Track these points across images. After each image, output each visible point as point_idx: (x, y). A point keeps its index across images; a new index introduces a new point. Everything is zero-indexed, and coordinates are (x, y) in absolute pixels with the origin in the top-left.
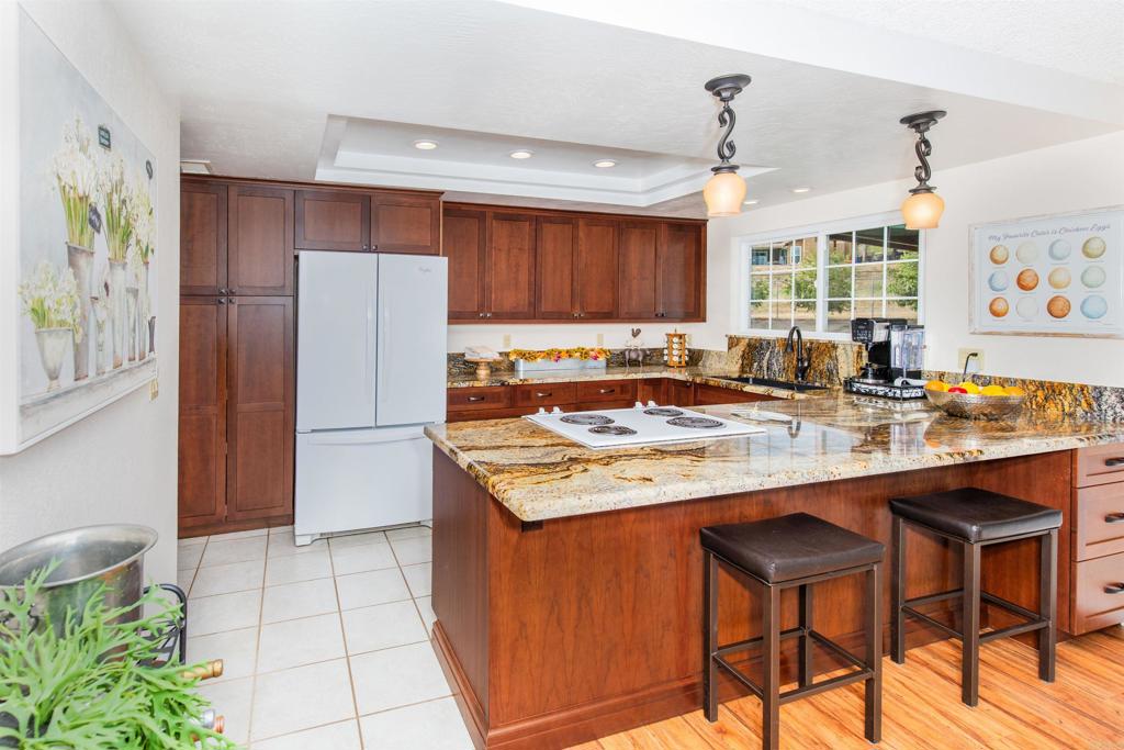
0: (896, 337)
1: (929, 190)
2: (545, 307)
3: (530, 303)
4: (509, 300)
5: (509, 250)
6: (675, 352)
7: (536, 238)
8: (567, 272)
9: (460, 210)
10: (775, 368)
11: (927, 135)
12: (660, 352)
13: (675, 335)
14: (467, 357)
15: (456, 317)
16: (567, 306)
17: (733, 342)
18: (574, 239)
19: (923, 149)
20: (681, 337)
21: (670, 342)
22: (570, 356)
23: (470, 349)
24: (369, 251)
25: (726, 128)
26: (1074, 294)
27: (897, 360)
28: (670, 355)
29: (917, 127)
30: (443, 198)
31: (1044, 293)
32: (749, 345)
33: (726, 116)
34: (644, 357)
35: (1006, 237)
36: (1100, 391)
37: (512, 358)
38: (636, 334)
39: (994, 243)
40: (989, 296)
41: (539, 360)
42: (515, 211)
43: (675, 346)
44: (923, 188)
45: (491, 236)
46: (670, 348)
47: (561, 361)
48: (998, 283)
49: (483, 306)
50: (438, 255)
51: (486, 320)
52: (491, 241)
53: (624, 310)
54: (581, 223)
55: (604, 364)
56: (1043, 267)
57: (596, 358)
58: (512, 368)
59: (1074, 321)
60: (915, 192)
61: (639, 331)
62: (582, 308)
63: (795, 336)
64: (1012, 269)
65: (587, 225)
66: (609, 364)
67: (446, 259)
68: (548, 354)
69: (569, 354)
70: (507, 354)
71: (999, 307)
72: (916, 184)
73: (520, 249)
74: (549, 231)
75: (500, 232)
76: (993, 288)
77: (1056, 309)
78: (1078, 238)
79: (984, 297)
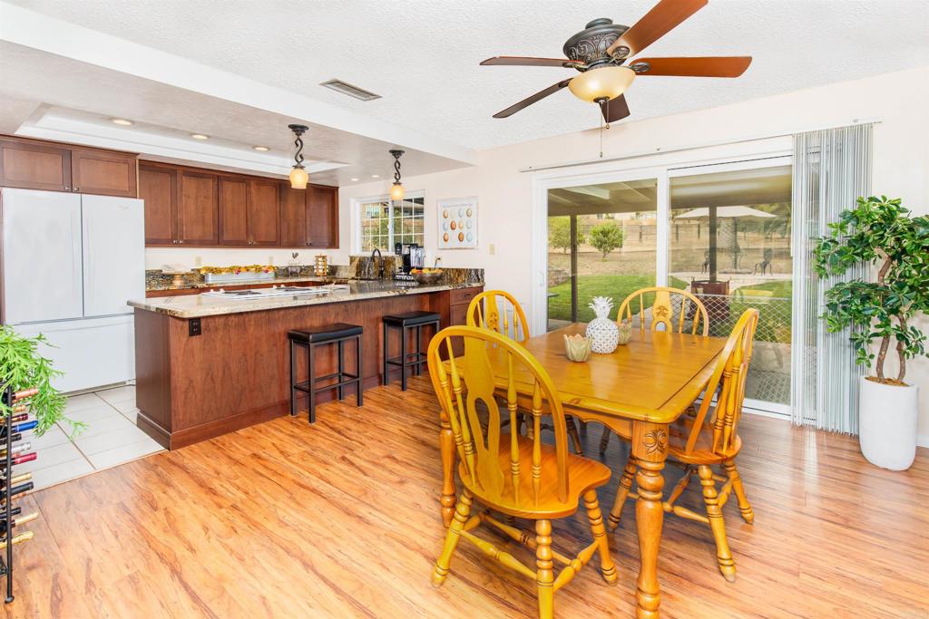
0: (413, 252)
1: (400, 184)
2: (227, 237)
3: (214, 235)
4: (197, 233)
5: (197, 198)
6: (320, 267)
7: (218, 190)
8: (243, 214)
9: (153, 166)
10: (371, 272)
11: (399, 160)
12: (311, 268)
13: (320, 257)
14: (164, 272)
15: (151, 242)
16: (243, 237)
17: (352, 259)
18: (248, 193)
19: (397, 166)
20: (324, 257)
21: (317, 261)
22: (248, 270)
23: (166, 266)
24: (72, 191)
25: (299, 147)
26: (465, 231)
27: (414, 263)
28: (318, 269)
29: (395, 155)
30: (139, 157)
31: (458, 231)
32: (360, 261)
33: (299, 142)
34: (301, 271)
35: (448, 206)
36: (470, 270)
37: (203, 272)
38: (295, 256)
39: (444, 209)
41: (224, 273)
42: (201, 171)
43: (320, 263)
44: (398, 183)
45: (182, 186)
46: (317, 265)
47: (240, 274)
48: (446, 227)
49: (176, 235)
50: (136, 198)
51: (178, 245)
52: (182, 190)
53: (285, 240)
54: (252, 183)
55: (273, 275)
56: (457, 220)
57: (267, 271)
58: (203, 278)
59: (465, 243)
60: (395, 184)
61: (297, 254)
62: (255, 240)
63: (377, 254)
64: (449, 220)
65: (257, 184)
66: (276, 276)
67: (143, 201)
68: (231, 270)
69: (247, 269)
70: (199, 270)
71: (446, 237)
72: (395, 181)
73: (205, 197)
74: (228, 187)
75: (189, 186)
76: (444, 229)
77: (461, 239)
78: (465, 208)
79: (442, 233)
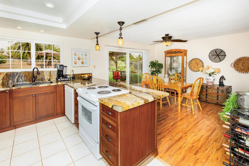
26: (84, 61)
31: (81, 61)
32: (6, 75)
35: (77, 51)
39: (75, 52)
40: (75, 61)
48: (76, 59)
56: (81, 57)
59: (84, 65)
64: (77, 57)
71: (76, 62)
76: (75, 59)
77: (83, 63)
78: (84, 53)
79: (74, 61)
